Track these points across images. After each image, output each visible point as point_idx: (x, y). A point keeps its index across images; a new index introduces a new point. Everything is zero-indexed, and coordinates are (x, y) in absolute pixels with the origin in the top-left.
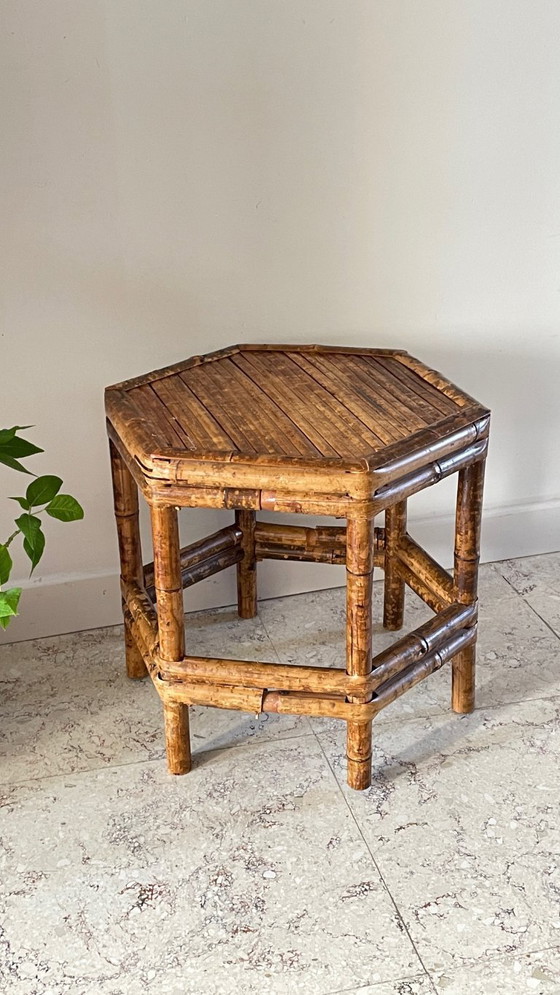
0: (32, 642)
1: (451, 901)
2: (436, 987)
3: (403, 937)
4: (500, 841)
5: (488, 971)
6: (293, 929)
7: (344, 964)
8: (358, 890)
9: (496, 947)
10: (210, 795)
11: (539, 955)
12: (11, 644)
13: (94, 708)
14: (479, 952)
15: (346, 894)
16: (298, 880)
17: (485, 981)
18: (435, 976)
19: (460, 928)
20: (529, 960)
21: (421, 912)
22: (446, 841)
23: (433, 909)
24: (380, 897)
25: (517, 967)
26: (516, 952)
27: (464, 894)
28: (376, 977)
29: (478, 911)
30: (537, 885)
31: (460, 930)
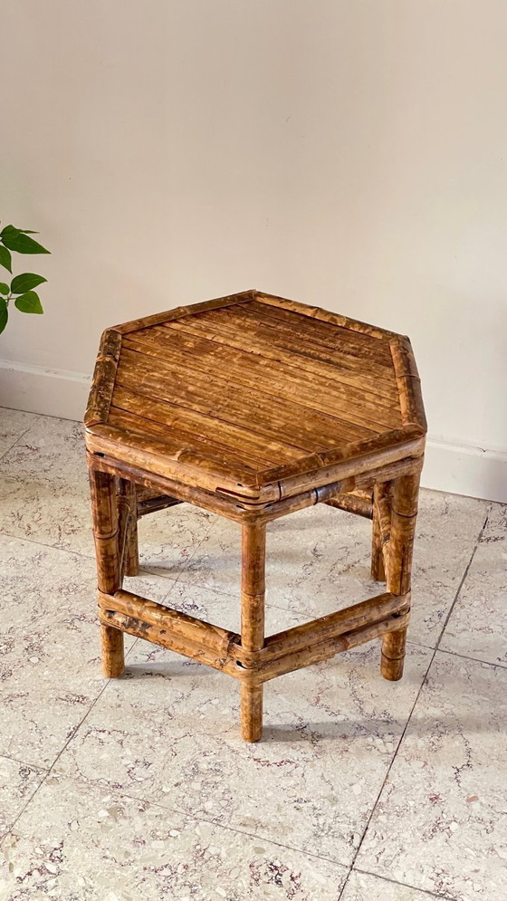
0: (76, 423)
1: (120, 737)
2: (44, 782)
3: (63, 742)
4: (202, 717)
5: (86, 790)
6: (8, 700)
7: (11, 737)
8: (74, 698)
9: (109, 780)
10: (60, 590)
11: (128, 800)
12: (62, 419)
13: (59, 493)
14: (95, 776)
15: (63, 697)
16: (46, 673)
17: (77, 795)
18: (52, 775)
19: (104, 756)
20: (119, 799)
21: (93, 733)
22: (167, 698)
23: (102, 736)
24: (81, 710)
25: (108, 798)
26: (117, 790)
27: (134, 738)
28: (18, 756)
29: (128, 752)
30: (188, 757)
31: (102, 757)
